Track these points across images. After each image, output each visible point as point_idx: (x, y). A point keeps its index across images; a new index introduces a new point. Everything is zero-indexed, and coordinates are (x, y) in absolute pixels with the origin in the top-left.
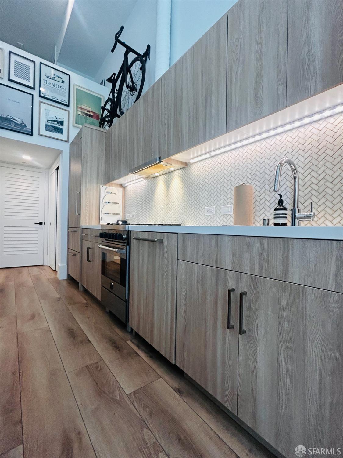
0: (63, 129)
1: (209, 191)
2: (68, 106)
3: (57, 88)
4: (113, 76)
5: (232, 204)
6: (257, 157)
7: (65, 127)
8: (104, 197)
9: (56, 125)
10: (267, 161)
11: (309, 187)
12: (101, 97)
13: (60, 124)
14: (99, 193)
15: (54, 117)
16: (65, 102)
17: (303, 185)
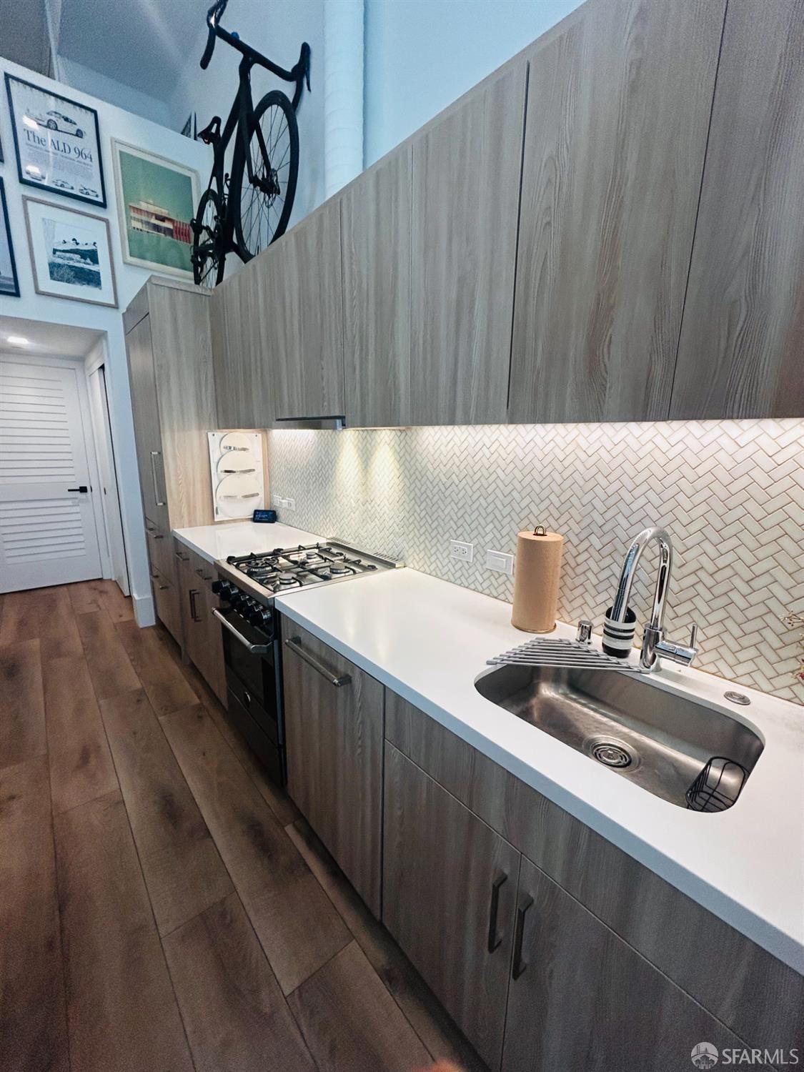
0: (99, 273)
1: (460, 505)
2: (103, 205)
3: (67, 155)
4: (216, 125)
5: (511, 552)
6: (578, 461)
7: (103, 268)
8: (220, 459)
9: (79, 262)
10: (600, 478)
11: (693, 576)
12: (189, 176)
13: (88, 261)
14: (206, 452)
15: (69, 239)
16: (95, 194)
17: (679, 565)
